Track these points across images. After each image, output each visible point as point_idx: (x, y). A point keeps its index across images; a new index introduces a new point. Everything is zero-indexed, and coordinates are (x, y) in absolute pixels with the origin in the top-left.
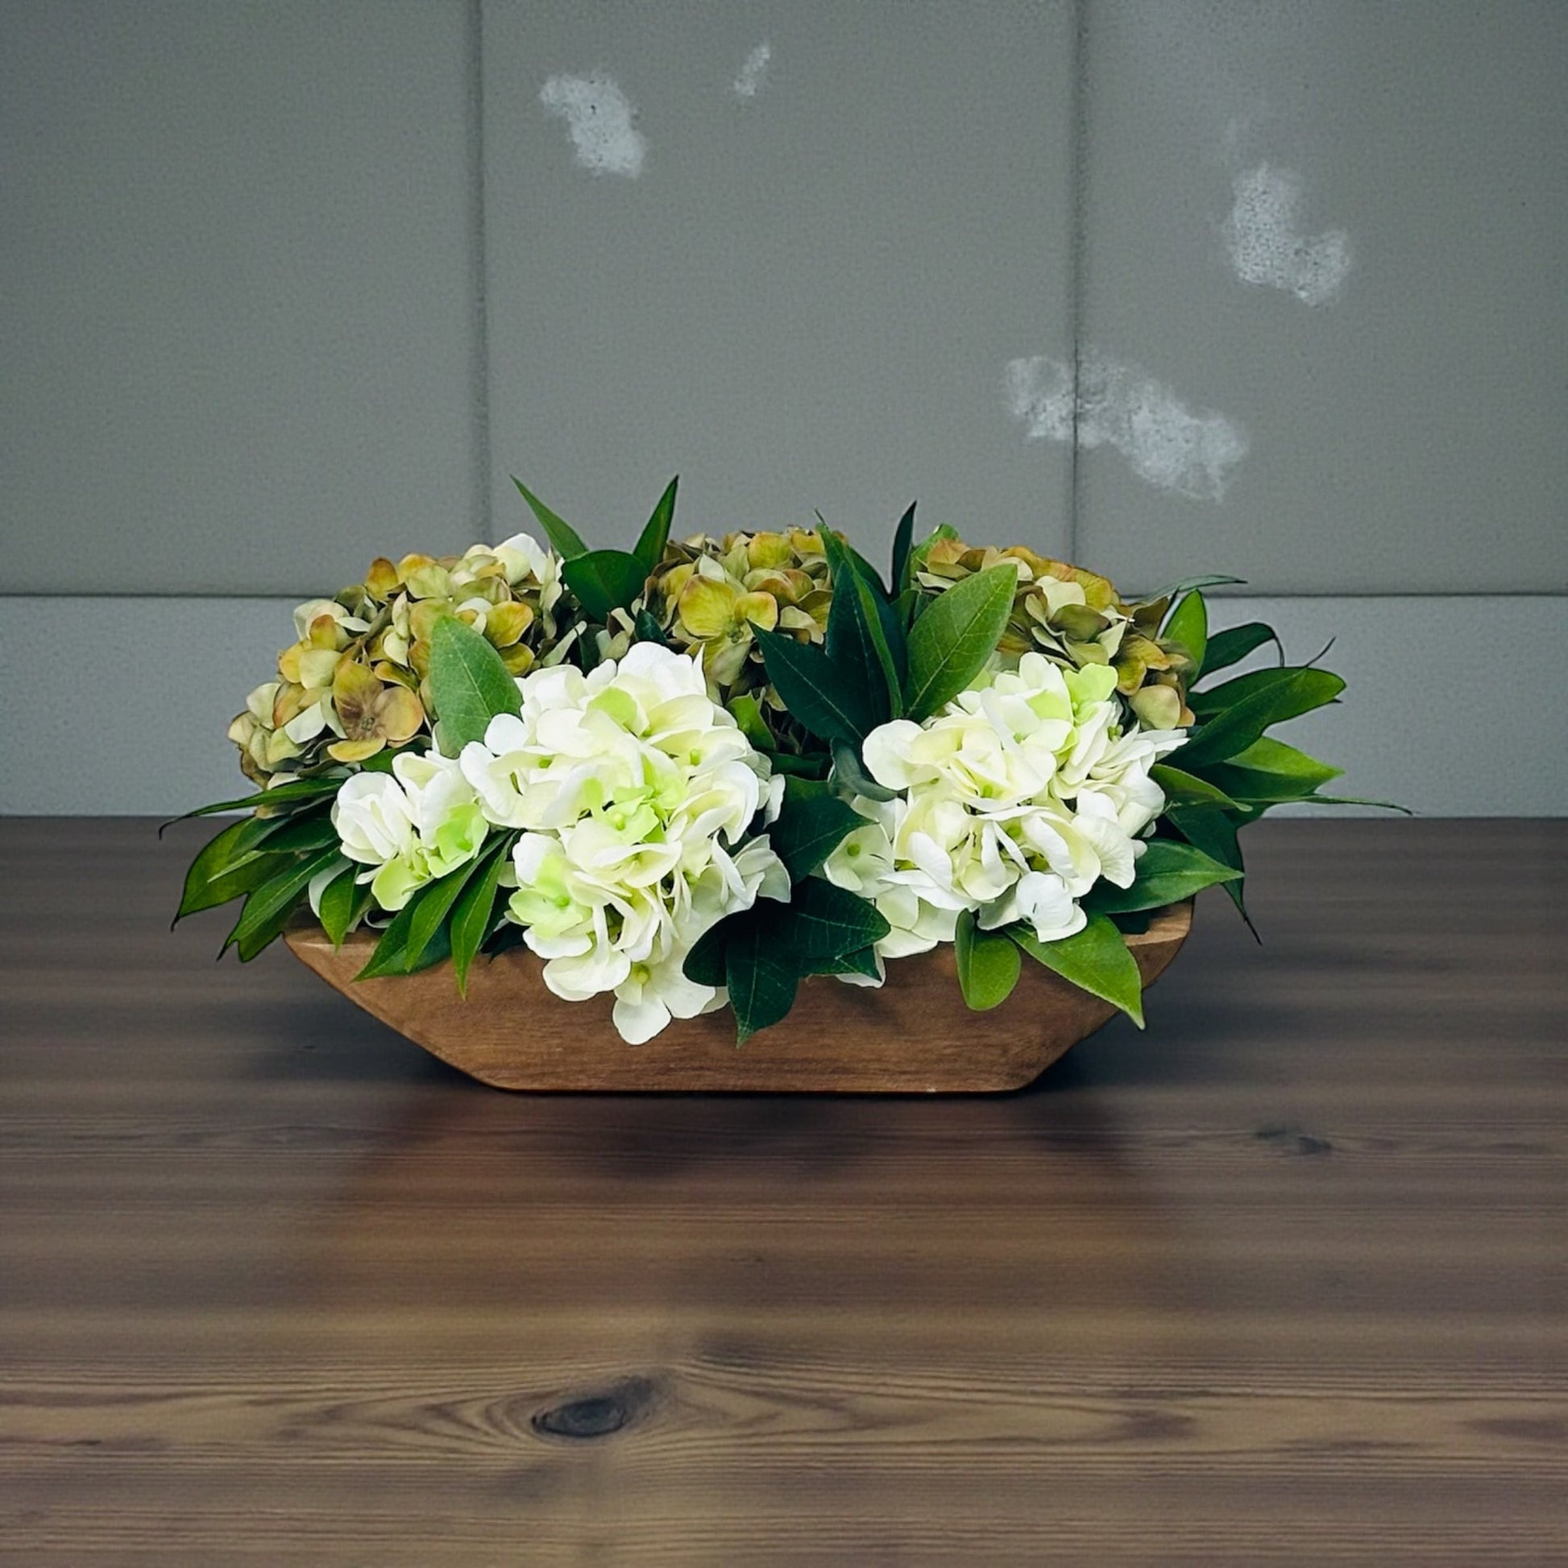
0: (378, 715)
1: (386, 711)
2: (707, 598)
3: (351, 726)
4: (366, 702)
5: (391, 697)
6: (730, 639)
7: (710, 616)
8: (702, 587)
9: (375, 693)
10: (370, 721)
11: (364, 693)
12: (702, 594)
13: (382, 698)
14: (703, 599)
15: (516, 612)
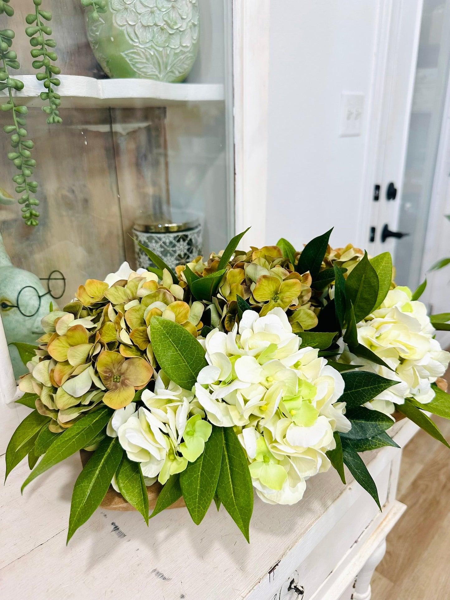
0: (123, 374)
1: (128, 371)
2: (265, 284)
3: (109, 383)
4: (114, 368)
5: (129, 364)
6: (273, 301)
7: (266, 292)
8: (263, 280)
9: (120, 363)
10: (118, 377)
11: (114, 365)
12: (263, 283)
13: (125, 365)
14: (263, 285)
15: (181, 306)
